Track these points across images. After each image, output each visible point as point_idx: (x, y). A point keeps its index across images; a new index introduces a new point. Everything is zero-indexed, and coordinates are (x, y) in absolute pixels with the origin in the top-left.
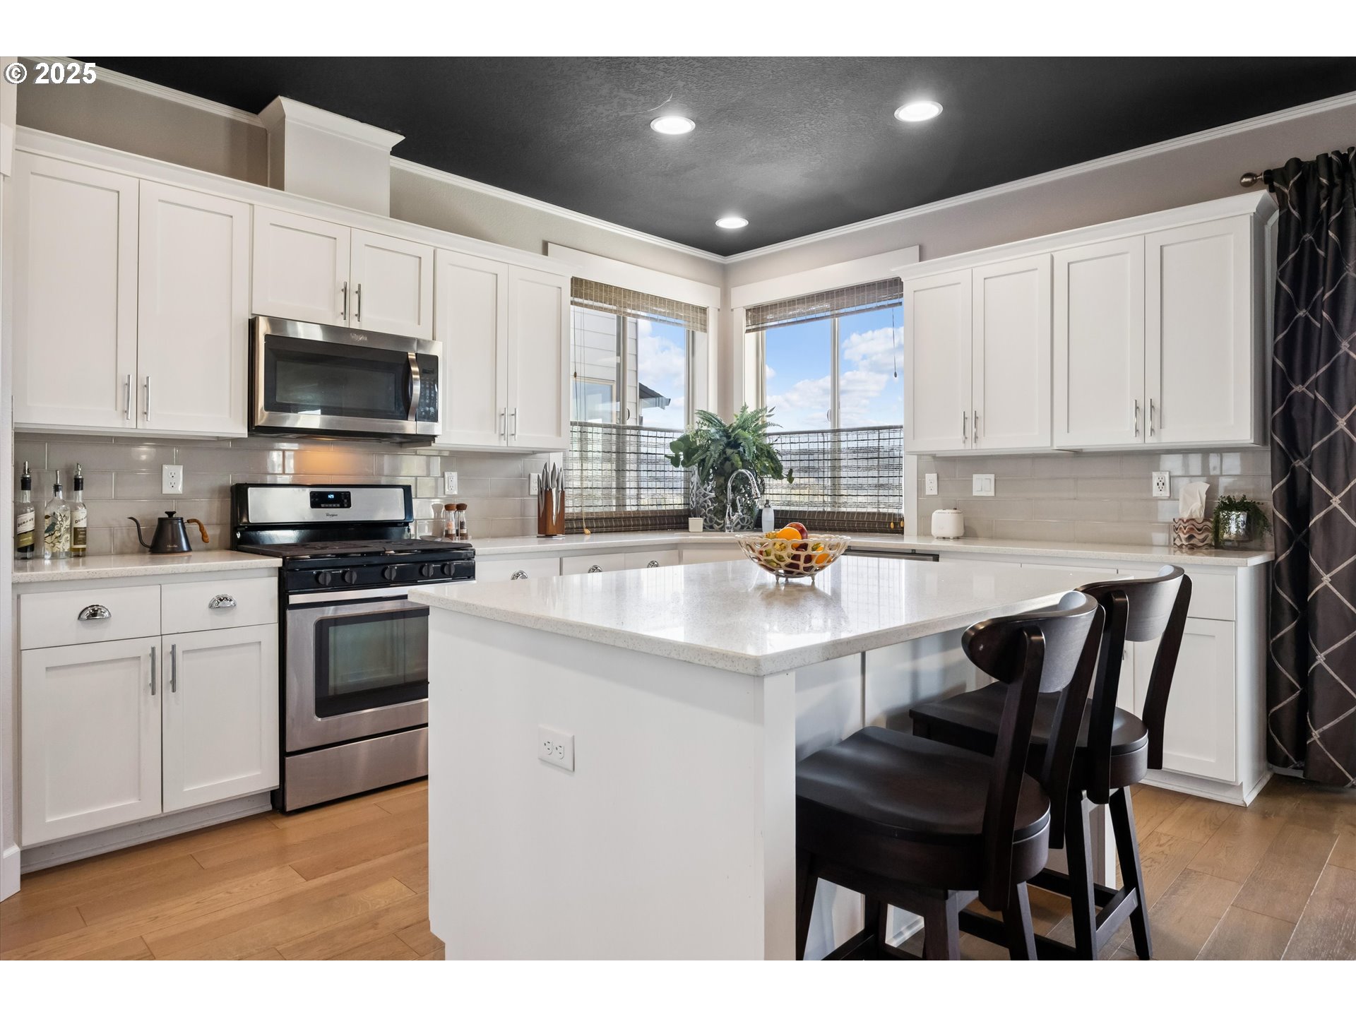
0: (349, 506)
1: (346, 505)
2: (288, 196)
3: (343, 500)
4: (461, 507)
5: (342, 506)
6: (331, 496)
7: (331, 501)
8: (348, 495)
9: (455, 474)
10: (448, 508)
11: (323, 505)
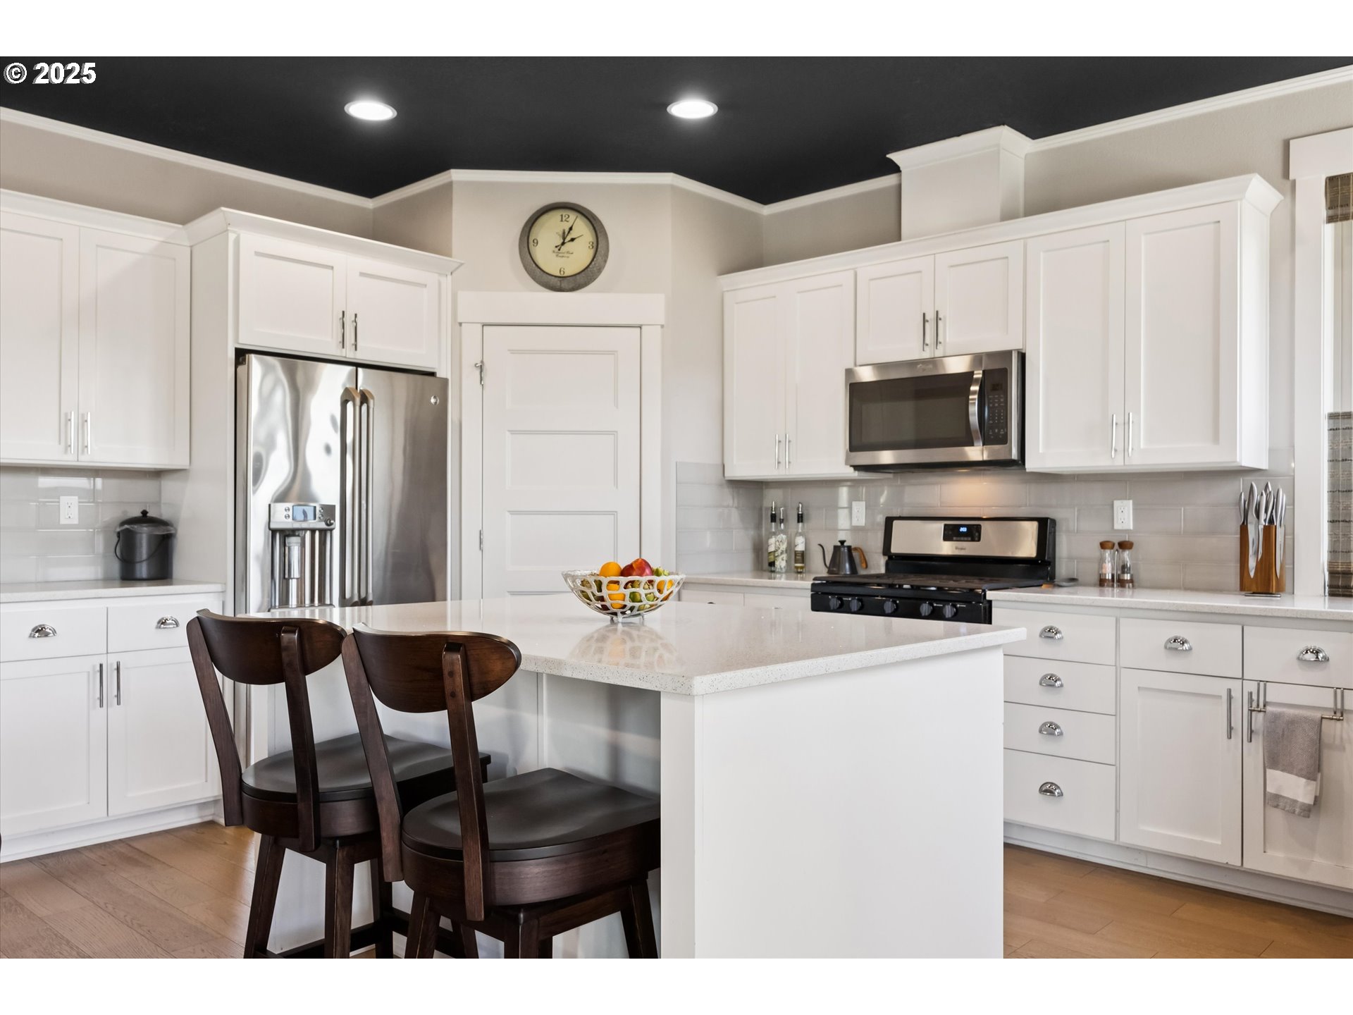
0: (979, 540)
1: (976, 539)
2: (906, 243)
3: (973, 533)
4: (1124, 545)
5: (973, 540)
6: (963, 529)
7: (963, 534)
8: (978, 528)
9: (1129, 504)
10: (1103, 545)
11: (955, 538)
